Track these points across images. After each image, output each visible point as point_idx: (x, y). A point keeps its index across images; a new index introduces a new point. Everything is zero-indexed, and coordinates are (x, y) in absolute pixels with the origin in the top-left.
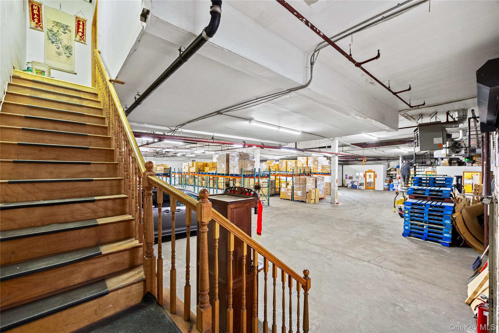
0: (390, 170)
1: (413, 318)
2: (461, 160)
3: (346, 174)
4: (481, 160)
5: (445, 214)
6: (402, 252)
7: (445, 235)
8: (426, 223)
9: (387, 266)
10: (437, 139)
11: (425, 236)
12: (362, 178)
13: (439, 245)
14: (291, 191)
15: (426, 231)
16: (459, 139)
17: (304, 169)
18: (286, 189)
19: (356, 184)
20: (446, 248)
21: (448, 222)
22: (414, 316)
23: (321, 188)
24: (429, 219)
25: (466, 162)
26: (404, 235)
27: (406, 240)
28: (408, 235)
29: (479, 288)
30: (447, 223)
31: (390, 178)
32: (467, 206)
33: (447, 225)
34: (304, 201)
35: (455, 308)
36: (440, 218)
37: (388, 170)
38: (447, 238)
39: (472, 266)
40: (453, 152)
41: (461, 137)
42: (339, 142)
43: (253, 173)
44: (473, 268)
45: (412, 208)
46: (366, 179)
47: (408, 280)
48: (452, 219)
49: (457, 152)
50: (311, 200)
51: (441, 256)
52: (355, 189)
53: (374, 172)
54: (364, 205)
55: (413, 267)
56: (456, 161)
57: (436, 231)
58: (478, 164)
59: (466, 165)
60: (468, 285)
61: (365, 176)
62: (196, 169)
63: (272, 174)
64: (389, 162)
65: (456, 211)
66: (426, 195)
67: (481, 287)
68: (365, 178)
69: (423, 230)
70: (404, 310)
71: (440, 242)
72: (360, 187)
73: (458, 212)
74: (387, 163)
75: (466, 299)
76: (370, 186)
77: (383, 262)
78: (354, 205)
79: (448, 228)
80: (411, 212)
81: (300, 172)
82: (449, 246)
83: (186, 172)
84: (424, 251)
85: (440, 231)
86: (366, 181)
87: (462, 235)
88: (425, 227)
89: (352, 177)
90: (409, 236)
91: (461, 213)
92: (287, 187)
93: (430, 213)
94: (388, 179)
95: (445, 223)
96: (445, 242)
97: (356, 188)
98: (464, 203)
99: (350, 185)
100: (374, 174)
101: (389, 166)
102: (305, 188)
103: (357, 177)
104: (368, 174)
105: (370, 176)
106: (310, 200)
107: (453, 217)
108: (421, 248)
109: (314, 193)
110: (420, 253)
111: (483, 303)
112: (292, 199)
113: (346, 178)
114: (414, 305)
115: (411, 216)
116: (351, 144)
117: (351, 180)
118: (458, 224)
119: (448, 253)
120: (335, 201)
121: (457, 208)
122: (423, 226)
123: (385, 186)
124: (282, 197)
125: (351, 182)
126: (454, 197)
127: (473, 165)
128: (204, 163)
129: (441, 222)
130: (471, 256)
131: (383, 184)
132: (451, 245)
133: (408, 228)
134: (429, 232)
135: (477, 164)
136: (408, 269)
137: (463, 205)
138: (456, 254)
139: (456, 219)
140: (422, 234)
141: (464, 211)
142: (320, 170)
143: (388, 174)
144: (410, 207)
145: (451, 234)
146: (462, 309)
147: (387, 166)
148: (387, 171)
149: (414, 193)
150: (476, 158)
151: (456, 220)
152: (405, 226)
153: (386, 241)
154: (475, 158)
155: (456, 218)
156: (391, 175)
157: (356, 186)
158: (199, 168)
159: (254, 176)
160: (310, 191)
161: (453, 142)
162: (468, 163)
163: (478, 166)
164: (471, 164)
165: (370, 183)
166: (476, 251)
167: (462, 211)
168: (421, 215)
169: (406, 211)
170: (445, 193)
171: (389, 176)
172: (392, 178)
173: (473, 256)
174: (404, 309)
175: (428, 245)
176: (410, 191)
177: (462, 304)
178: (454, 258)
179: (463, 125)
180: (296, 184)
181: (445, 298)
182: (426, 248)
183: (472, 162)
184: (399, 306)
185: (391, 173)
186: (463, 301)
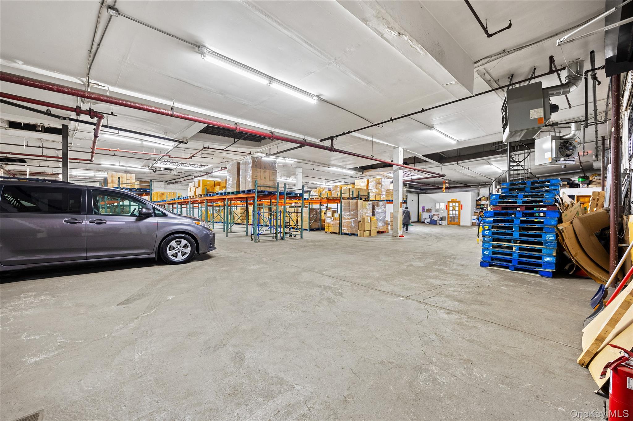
0: (480, 200)
1: (450, 399)
2: (573, 181)
3: (423, 206)
4: (601, 180)
5: (547, 225)
6: (473, 284)
7: (546, 259)
8: (515, 242)
9: (438, 302)
10: (535, 111)
11: (514, 263)
12: (444, 211)
13: (535, 276)
14: (339, 221)
15: (515, 256)
16: (571, 135)
17: (359, 192)
18: (333, 218)
19: (435, 218)
20: (547, 279)
21: (550, 237)
22: (454, 395)
23: (381, 218)
24: (521, 235)
25: (580, 183)
26: (483, 264)
27: (484, 271)
28: (488, 264)
29: (609, 328)
30: (549, 239)
31: (480, 210)
32: (581, 215)
33: (549, 242)
34: (355, 233)
35: (554, 374)
36: (538, 233)
37: (478, 199)
38: (548, 264)
39: (591, 301)
40: (562, 154)
41: (573, 132)
42: (404, 150)
43: (275, 190)
44: (592, 305)
45: (495, 221)
46: (448, 212)
47: (468, 324)
48: (558, 232)
49: (568, 156)
50: (365, 231)
51: (538, 289)
52: (434, 224)
53: (459, 202)
54: (438, 238)
55: (486, 304)
56: (566, 183)
57: (532, 253)
58: (596, 185)
59: (579, 187)
60: (582, 330)
61: (447, 207)
62: (203, 190)
63: (314, 199)
64: (479, 189)
65: (564, 219)
66: (519, 203)
67: (613, 327)
68: (447, 210)
69: (511, 255)
70: (436, 379)
71: (537, 272)
72: (440, 223)
73: (567, 222)
74: (477, 191)
75: (580, 355)
76: (454, 221)
77: (432, 298)
78: (425, 238)
79: (551, 246)
80: (493, 227)
81: (353, 195)
82: (551, 276)
83: (192, 195)
84: (509, 283)
85: (537, 254)
86: (448, 215)
87: (573, 258)
88: (514, 249)
89: (431, 210)
90: (491, 265)
91: (571, 223)
92: (333, 216)
93: (522, 225)
94: (478, 211)
95: (546, 240)
96: (546, 270)
97: (436, 224)
98: (577, 209)
99: (428, 220)
100: (459, 204)
101: (479, 195)
102: (356, 215)
103: (437, 210)
104: (451, 204)
105: (454, 207)
106: (362, 231)
107: (558, 229)
108: (505, 280)
109: (369, 221)
110: (503, 286)
111: (626, 355)
112: (340, 233)
113: (423, 211)
114: (465, 368)
115: (493, 233)
116: (423, 156)
117: (429, 214)
118: (567, 240)
119: (550, 285)
120: (398, 233)
121: (566, 215)
122: (511, 248)
123: (473, 220)
124: (327, 231)
125: (429, 216)
126: (561, 203)
127: (590, 186)
128: (216, 182)
129: (539, 239)
130: (587, 289)
131: (471, 217)
132: (554, 275)
133: (489, 252)
134: (521, 256)
135: (594, 184)
136: (473, 307)
137: (576, 213)
138: (563, 287)
139: (563, 232)
140: (510, 261)
141: (576, 221)
142: (384, 196)
143: (478, 205)
144: (490, 219)
145: (555, 256)
146: (570, 375)
147: (476, 195)
148: (477, 201)
149: (500, 203)
150: (594, 178)
151: (563, 234)
152: (484, 250)
153: (451, 271)
154: (592, 178)
155: (564, 230)
156: (481, 206)
157: (436, 221)
158: (208, 189)
159: (277, 194)
160: (363, 219)
161: (562, 141)
162: (583, 184)
163: (596, 187)
164: (586, 185)
165: (454, 217)
166: (595, 281)
167: (573, 222)
168: (508, 231)
169: (486, 227)
170: (548, 198)
171: (479, 207)
172: (483, 210)
173: (591, 289)
174: (438, 377)
175: (518, 276)
176: (494, 199)
177: (572, 366)
178: (559, 291)
179: (576, 87)
180: (345, 210)
181: (535, 355)
182: (514, 280)
183: (588, 182)
184: (427, 370)
185: (482, 203)
186: (573, 360)
